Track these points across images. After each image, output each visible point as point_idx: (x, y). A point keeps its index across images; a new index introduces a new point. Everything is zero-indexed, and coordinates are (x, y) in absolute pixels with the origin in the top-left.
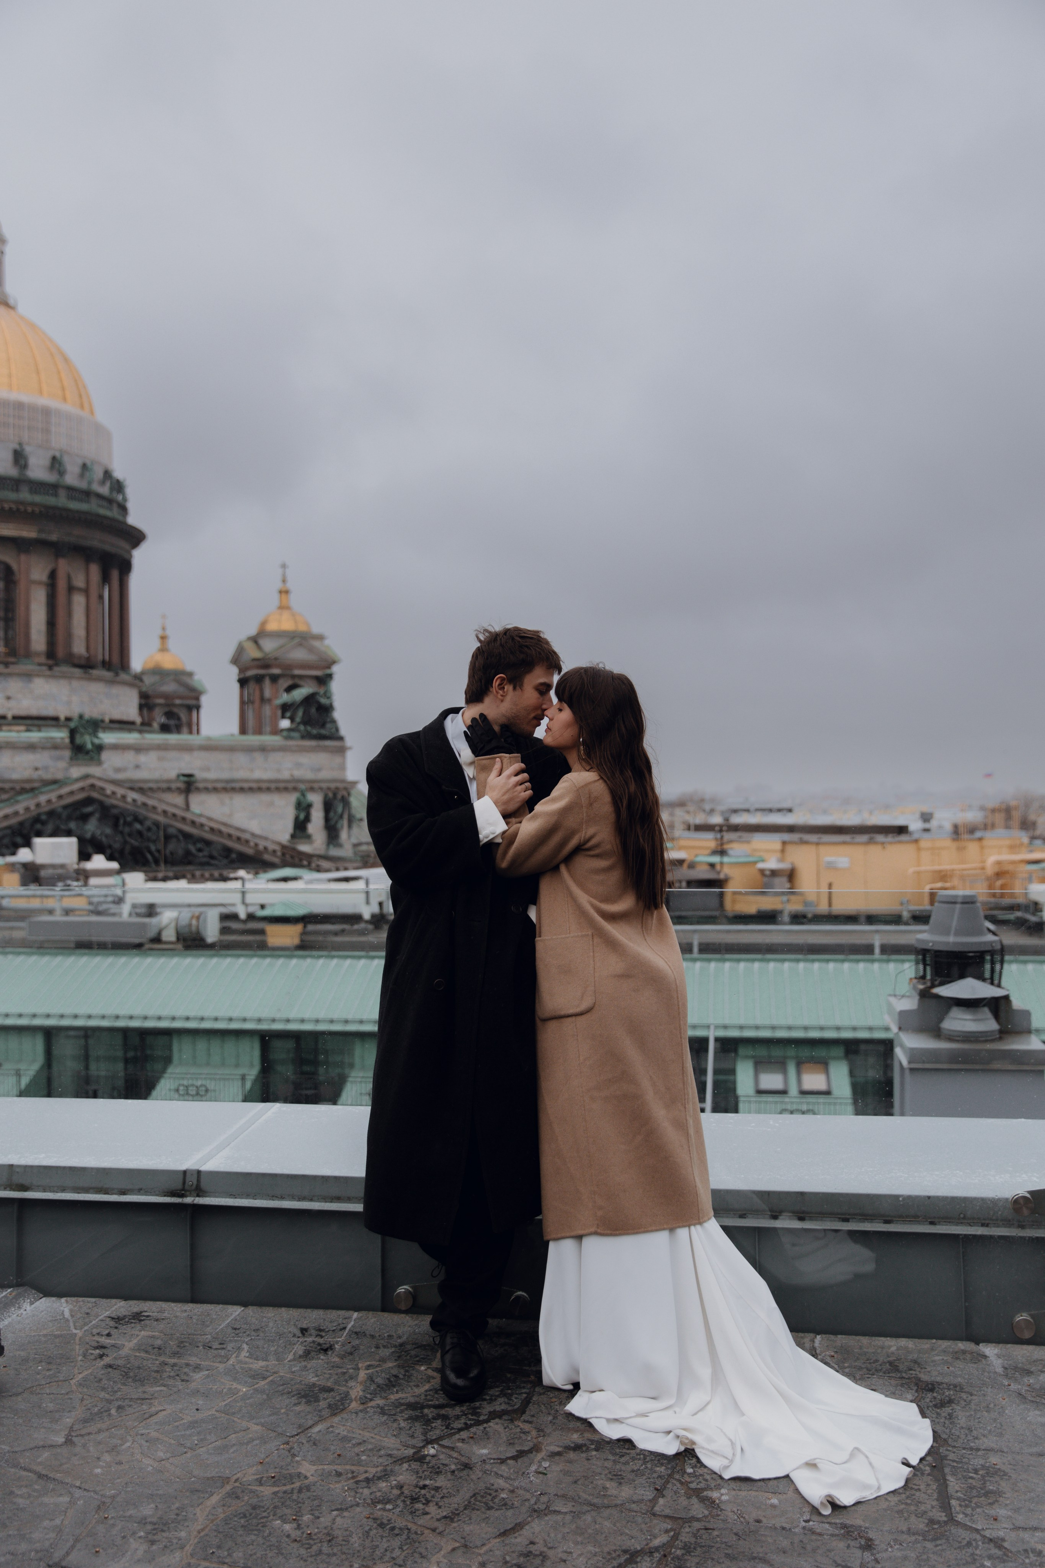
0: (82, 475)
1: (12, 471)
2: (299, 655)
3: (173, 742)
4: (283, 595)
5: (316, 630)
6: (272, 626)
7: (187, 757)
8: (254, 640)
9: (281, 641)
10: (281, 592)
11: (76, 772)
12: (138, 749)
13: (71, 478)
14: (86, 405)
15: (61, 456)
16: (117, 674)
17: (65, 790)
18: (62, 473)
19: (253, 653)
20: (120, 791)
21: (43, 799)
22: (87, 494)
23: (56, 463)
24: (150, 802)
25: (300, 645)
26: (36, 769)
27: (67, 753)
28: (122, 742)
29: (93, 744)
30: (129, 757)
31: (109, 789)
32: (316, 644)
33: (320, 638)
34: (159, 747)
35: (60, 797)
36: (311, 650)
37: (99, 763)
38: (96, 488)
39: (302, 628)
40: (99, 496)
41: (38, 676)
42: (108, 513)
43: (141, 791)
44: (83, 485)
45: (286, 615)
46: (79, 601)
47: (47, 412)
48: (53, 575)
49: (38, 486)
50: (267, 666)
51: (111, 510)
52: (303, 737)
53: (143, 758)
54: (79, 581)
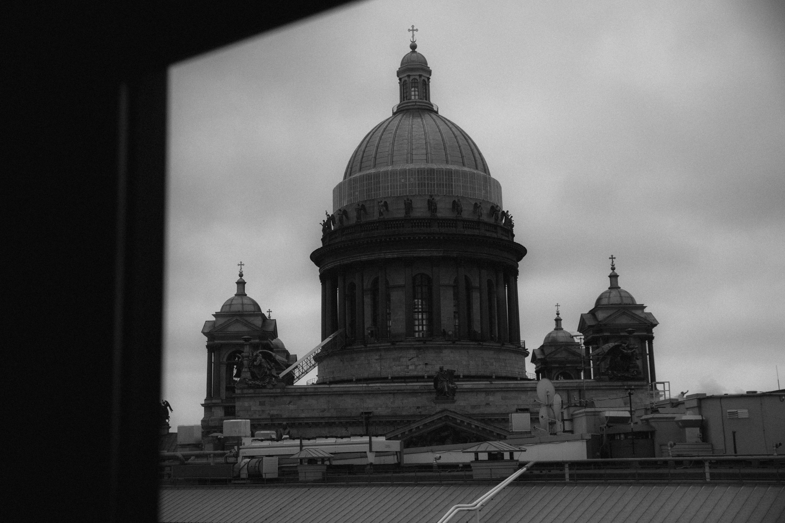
0: (474, 212)
1: (428, 215)
2: (624, 320)
3: (512, 386)
4: (613, 279)
5: (638, 302)
6: (605, 302)
7: (523, 396)
8: (592, 313)
9: (610, 312)
10: (610, 276)
11: (439, 407)
12: (487, 392)
13: (467, 214)
14: (480, 166)
15: (459, 200)
16: (503, 344)
17: (429, 420)
18: (460, 212)
19: (590, 322)
20: (467, 421)
21: (414, 426)
22: (478, 223)
23: (456, 206)
24: (488, 428)
25: (624, 313)
26: (418, 408)
27: (434, 396)
28: (475, 387)
29: (448, 387)
30: (481, 398)
31: (459, 419)
32: (638, 312)
33: (642, 307)
34: (501, 390)
35: (425, 425)
36: (634, 317)
37: (453, 401)
38: (485, 218)
39: (626, 301)
40: (486, 223)
41: (445, 348)
42: (495, 235)
43: (482, 421)
44: (476, 218)
45: (614, 292)
46: (476, 296)
47: (449, 173)
48: (456, 281)
49: (444, 222)
50: (600, 331)
51: (496, 232)
52: (611, 379)
53: (491, 398)
54: (476, 283)
